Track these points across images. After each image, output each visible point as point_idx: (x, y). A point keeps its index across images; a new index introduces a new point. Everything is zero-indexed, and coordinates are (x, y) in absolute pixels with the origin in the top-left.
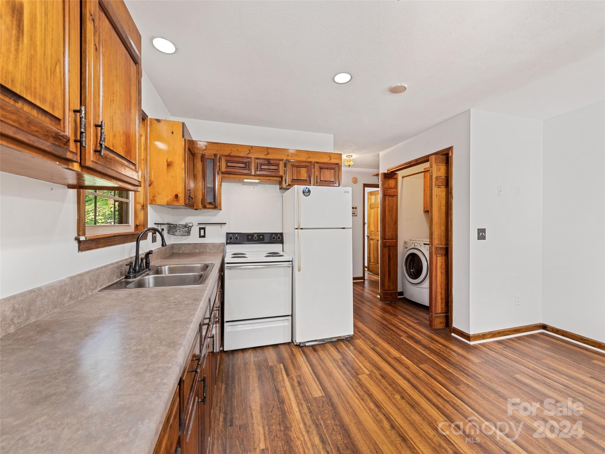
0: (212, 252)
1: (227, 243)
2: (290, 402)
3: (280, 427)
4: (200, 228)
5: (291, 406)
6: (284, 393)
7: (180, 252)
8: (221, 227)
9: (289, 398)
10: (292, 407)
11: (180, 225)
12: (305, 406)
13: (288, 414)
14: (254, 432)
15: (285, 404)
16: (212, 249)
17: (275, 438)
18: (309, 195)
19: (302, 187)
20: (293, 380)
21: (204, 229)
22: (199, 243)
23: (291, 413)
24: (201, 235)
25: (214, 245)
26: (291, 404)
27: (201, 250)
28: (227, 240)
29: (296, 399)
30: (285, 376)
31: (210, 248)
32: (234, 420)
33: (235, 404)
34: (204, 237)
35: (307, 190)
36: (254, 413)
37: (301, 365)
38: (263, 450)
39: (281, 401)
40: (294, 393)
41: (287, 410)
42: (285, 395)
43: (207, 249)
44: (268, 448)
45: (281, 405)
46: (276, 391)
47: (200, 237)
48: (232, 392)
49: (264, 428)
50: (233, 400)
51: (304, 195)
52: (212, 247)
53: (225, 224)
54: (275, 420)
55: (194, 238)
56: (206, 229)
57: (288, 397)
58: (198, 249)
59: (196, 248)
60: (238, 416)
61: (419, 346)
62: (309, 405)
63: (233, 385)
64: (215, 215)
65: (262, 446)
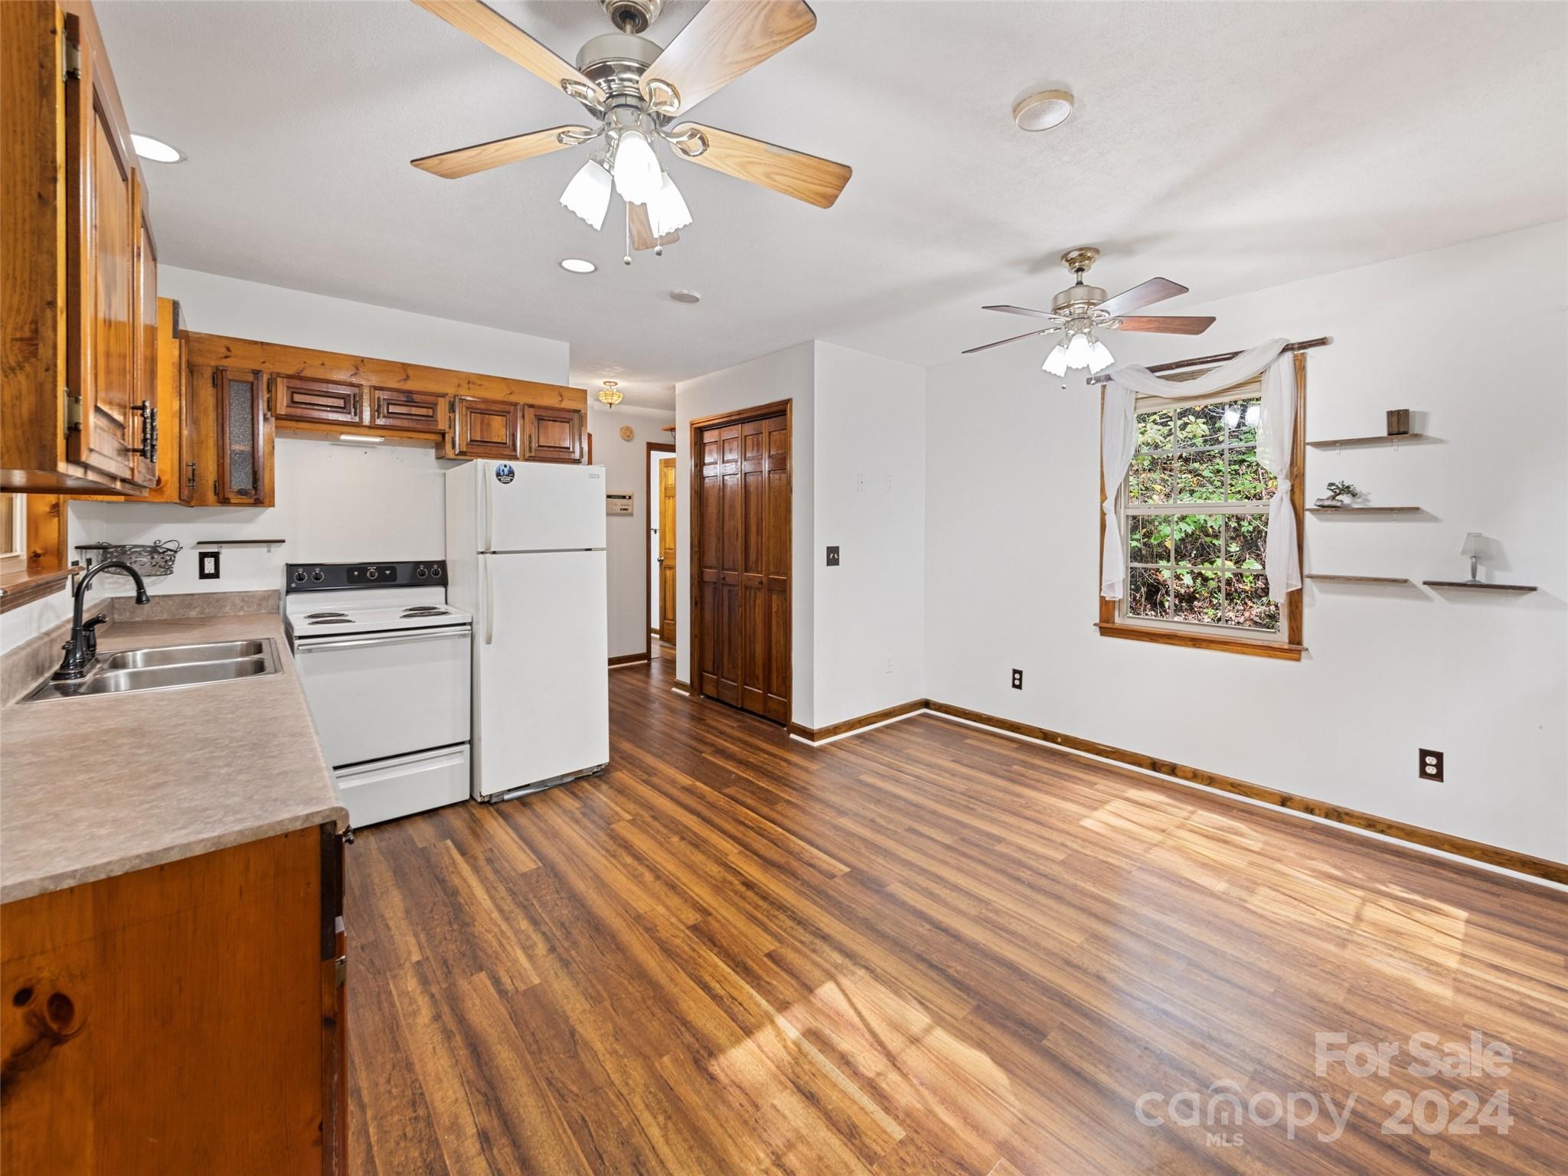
0: (242, 613)
1: (289, 591)
2: (471, 889)
3: (451, 927)
4: (200, 553)
7: (137, 619)
8: (269, 551)
9: (469, 885)
10: (474, 895)
11: (135, 546)
12: (501, 888)
13: (467, 907)
14: (396, 945)
15: (460, 894)
16: (242, 608)
17: (440, 942)
18: (511, 480)
19: (495, 464)
20: (476, 859)
21: (216, 556)
22: (199, 594)
23: (472, 904)
24: (206, 572)
25: (246, 598)
27: (207, 612)
28: (289, 581)
29: (484, 883)
30: (457, 856)
31: (234, 605)
34: (216, 575)
35: (506, 470)
36: (390, 923)
38: (418, 962)
39: (449, 893)
40: (480, 876)
41: (463, 902)
42: (457, 883)
43: (225, 606)
44: (428, 958)
45: (451, 898)
46: (439, 881)
47: (203, 575)
49: (416, 936)
51: (500, 480)
52: (243, 600)
53: (283, 541)
54: (439, 921)
55: (183, 580)
56: (222, 558)
57: (465, 885)
58: (195, 608)
59: (190, 606)
61: (731, 763)
62: (511, 885)
64: (250, 520)
65: (416, 957)
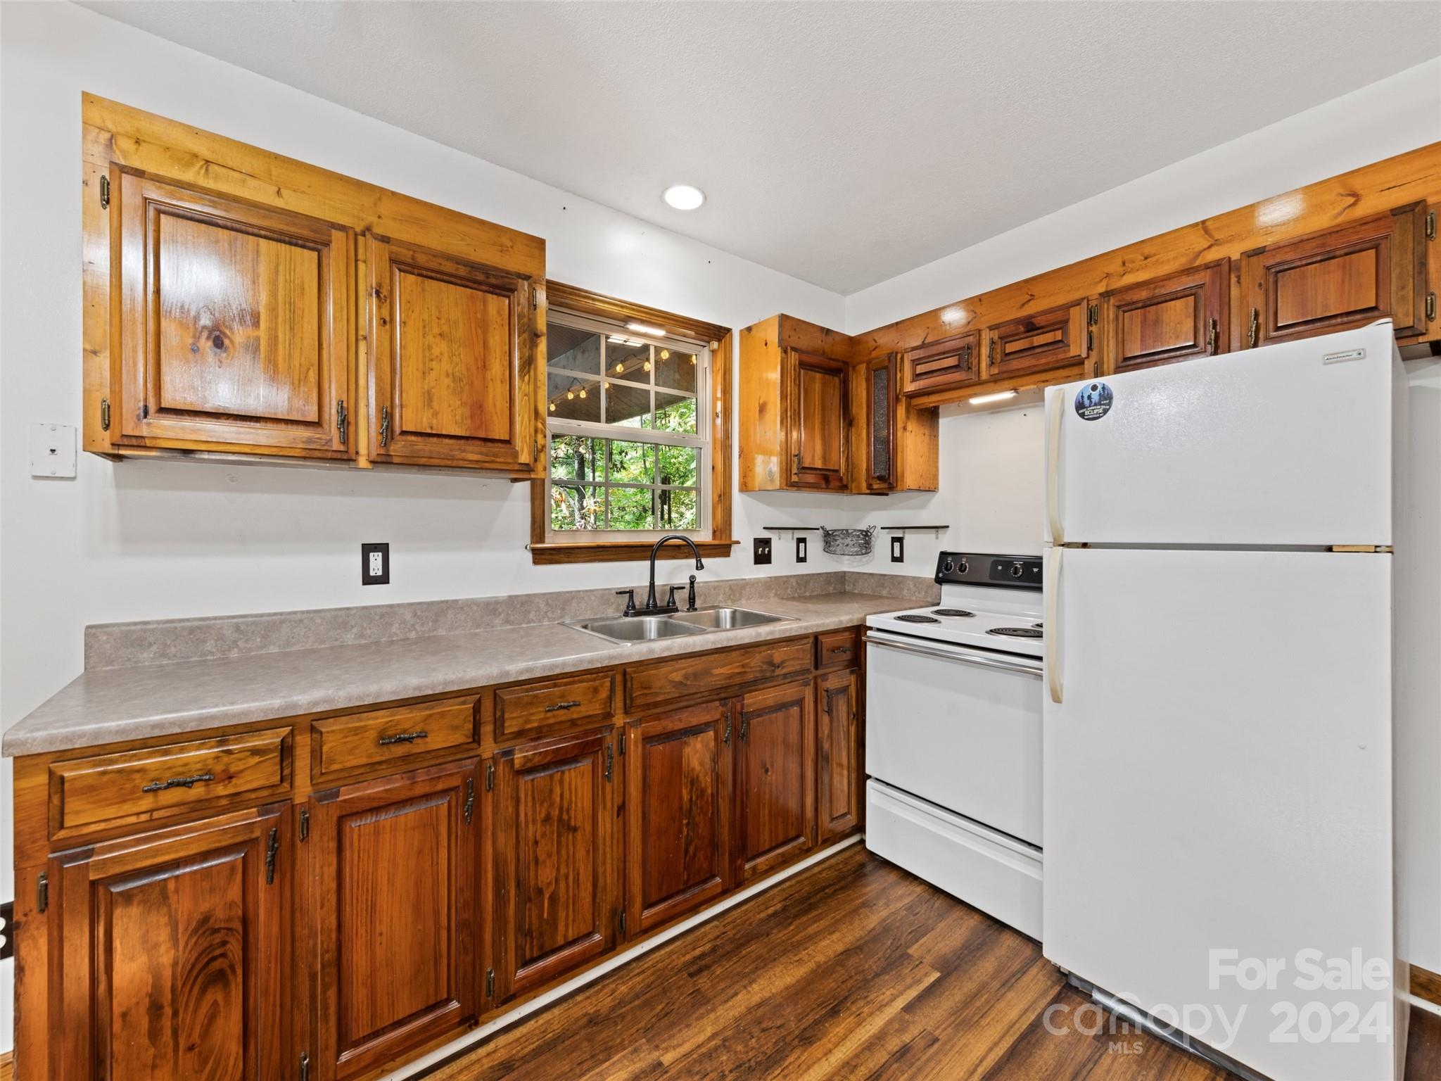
0: (914, 598)
1: (939, 581)
2: (819, 1059)
3: (731, 1071)
4: (893, 538)
5: (809, 1068)
6: (837, 1030)
7: (856, 591)
8: (937, 538)
9: (830, 1051)
10: (805, 1071)
11: (855, 530)
13: (777, 1072)
14: (695, 1024)
15: (805, 1051)
17: (697, 1073)
18: (1105, 412)
20: (902, 1030)
21: (900, 540)
22: (889, 575)
24: (895, 555)
25: (917, 580)
26: (814, 1063)
27: (893, 592)
28: (938, 571)
29: (840, 1070)
30: (900, 1003)
32: (705, 973)
33: (744, 952)
34: (900, 559)
35: (1095, 396)
36: (739, 997)
37: (984, 1022)
38: (660, 1064)
39: (807, 1034)
40: (857, 1056)
41: (787, 1063)
42: (831, 1035)
43: (903, 589)
45: (796, 1042)
46: (833, 1008)
47: (893, 559)
48: (772, 929)
49: (714, 1036)
50: (753, 942)
51: (1082, 415)
53: (948, 527)
54: (742, 1050)
55: (878, 562)
56: (905, 541)
57: (830, 1046)
59: (883, 586)
60: (718, 973)
63: (790, 920)
64: (923, 506)
65: (667, 1059)
